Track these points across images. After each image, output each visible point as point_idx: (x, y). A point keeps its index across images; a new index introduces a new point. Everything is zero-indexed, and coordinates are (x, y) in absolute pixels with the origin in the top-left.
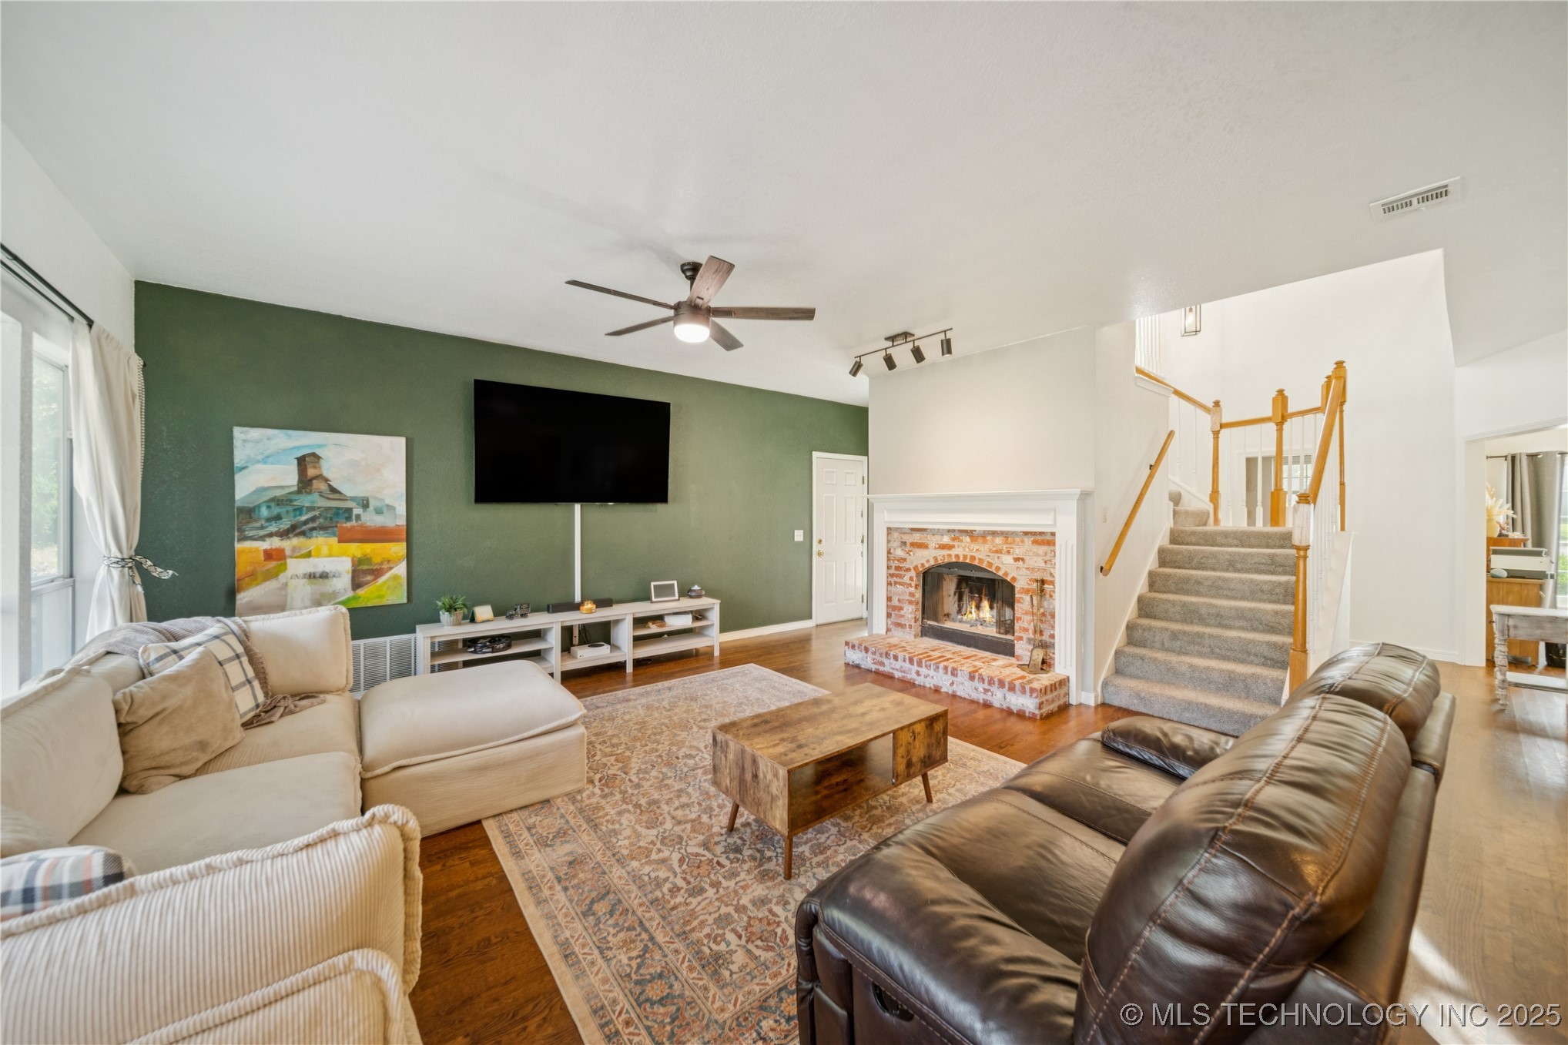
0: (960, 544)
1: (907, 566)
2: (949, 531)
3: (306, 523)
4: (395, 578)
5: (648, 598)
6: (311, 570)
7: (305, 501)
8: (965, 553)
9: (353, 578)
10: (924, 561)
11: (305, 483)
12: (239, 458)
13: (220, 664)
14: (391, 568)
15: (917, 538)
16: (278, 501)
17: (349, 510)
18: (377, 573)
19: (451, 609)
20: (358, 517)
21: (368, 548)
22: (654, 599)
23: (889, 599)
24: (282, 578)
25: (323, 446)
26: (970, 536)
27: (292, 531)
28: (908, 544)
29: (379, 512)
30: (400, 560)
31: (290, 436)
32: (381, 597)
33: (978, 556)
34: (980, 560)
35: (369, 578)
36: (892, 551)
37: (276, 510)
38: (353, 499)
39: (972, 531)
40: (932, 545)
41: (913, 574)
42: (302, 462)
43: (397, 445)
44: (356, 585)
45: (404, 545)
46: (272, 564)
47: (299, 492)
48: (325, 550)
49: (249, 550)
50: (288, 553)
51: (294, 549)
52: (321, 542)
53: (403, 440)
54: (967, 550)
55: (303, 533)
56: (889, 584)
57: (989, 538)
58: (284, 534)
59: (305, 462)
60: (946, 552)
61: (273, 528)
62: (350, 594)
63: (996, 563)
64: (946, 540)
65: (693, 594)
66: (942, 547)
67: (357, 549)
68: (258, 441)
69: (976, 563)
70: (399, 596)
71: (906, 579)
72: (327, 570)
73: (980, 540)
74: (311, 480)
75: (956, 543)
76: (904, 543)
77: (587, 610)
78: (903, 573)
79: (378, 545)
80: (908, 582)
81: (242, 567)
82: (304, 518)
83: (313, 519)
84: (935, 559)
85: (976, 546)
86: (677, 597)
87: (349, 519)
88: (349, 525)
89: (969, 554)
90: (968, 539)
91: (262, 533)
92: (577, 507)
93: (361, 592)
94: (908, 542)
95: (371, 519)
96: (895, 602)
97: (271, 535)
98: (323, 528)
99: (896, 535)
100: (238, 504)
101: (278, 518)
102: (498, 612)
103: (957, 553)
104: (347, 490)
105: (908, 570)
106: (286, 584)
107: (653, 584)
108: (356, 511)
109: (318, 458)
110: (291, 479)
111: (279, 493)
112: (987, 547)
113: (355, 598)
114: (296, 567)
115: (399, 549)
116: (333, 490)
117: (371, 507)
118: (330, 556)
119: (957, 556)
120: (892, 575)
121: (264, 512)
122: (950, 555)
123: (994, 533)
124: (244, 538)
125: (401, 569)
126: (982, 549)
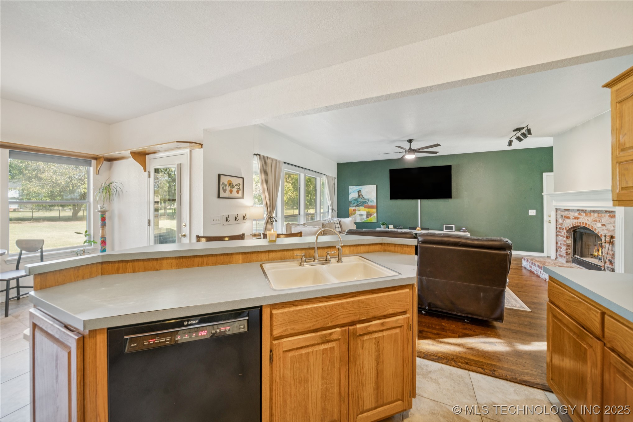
0: (581, 217)
1: (563, 227)
2: (578, 210)
3: (359, 204)
4: (374, 216)
5: (442, 230)
6: (360, 213)
7: (359, 200)
8: (583, 221)
9: (367, 216)
10: (569, 225)
11: (359, 196)
12: (350, 191)
13: (335, 224)
14: (373, 214)
15: (566, 213)
16: (355, 200)
17: (366, 201)
18: (371, 215)
19: (383, 224)
20: (368, 203)
21: (369, 210)
22: (444, 230)
23: (557, 243)
24: (356, 214)
25: (361, 189)
26: (585, 213)
27: (357, 206)
28: (563, 217)
29: (371, 202)
30: (375, 213)
31: (356, 187)
32: (371, 220)
33: (588, 223)
34: (589, 225)
35: (369, 216)
36: (558, 220)
37: (355, 202)
38: (367, 199)
39: (586, 210)
40: (572, 217)
41: (565, 231)
42: (358, 192)
43: (374, 187)
44: (367, 217)
45: (376, 209)
46: (354, 212)
47: (358, 198)
48: (362, 210)
49: (351, 209)
50: (356, 210)
51: (357, 209)
52: (362, 208)
53: (376, 186)
54: (584, 220)
55: (359, 206)
56: (557, 236)
57: (592, 214)
58: (356, 206)
59: (359, 192)
60: (576, 221)
61: (354, 205)
62: (366, 219)
63: (595, 226)
64: (576, 214)
65: (462, 231)
66: (576, 218)
67: (367, 210)
68: (352, 188)
69: (587, 226)
70: (375, 221)
71: (562, 234)
72: (362, 214)
73: (589, 215)
74: (360, 196)
75: (580, 217)
76: (562, 216)
77: (418, 229)
78: (561, 230)
79: (371, 209)
80: (563, 235)
81: (350, 212)
82: (359, 203)
83: (360, 203)
84: (573, 224)
85: (587, 218)
86: (454, 231)
87: (366, 203)
88: (366, 205)
89: (585, 222)
90: (584, 214)
91: (353, 206)
92: (419, 200)
93: (368, 219)
94: (563, 215)
95: (370, 204)
96: (559, 245)
97: (354, 206)
98: (362, 205)
99: (559, 212)
100: (349, 200)
101: (355, 203)
102: (395, 227)
103: (580, 221)
104: (366, 197)
105: (563, 229)
106: (356, 216)
107: (444, 225)
108: (367, 202)
109: (361, 191)
110: (357, 196)
111: (355, 198)
112: (591, 218)
113: (367, 220)
114: (358, 213)
115: (375, 210)
116: (363, 197)
117: (370, 201)
118: (363, 211)
119: (580, 223)
120: (558, 232)
121: (353, 202)
122: (578, 222)
123: (594, 211)
124: (350, 207)
125: (375, 215)
126: (589, 219)
